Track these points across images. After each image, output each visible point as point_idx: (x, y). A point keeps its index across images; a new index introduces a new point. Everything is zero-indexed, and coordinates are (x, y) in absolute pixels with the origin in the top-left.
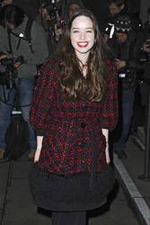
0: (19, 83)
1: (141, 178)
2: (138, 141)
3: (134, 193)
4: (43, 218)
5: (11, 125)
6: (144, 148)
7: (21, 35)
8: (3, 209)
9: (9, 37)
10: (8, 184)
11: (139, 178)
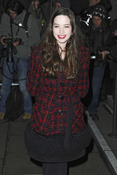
0: (18, 62)
1: (110, 135)
2: (108, 106)
3: (105, 147)
4: (34, 166)
5: (11, 94)
6: (112, 112)
7: (20, 25)
8: (4, 159)
9: (11, 26)
10: (8, 139)
11: (109, 135)
